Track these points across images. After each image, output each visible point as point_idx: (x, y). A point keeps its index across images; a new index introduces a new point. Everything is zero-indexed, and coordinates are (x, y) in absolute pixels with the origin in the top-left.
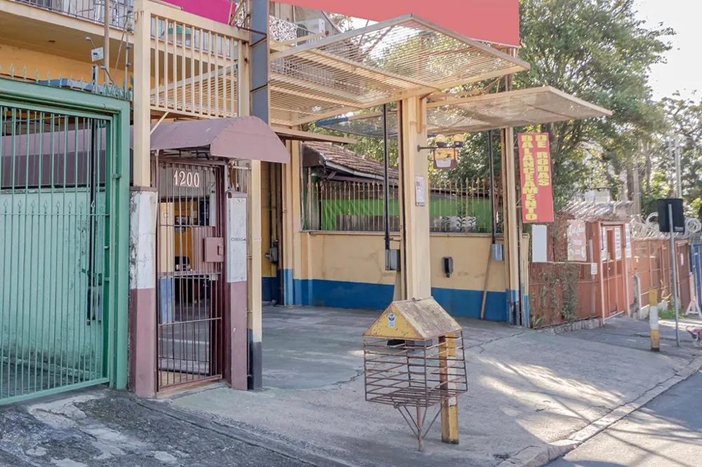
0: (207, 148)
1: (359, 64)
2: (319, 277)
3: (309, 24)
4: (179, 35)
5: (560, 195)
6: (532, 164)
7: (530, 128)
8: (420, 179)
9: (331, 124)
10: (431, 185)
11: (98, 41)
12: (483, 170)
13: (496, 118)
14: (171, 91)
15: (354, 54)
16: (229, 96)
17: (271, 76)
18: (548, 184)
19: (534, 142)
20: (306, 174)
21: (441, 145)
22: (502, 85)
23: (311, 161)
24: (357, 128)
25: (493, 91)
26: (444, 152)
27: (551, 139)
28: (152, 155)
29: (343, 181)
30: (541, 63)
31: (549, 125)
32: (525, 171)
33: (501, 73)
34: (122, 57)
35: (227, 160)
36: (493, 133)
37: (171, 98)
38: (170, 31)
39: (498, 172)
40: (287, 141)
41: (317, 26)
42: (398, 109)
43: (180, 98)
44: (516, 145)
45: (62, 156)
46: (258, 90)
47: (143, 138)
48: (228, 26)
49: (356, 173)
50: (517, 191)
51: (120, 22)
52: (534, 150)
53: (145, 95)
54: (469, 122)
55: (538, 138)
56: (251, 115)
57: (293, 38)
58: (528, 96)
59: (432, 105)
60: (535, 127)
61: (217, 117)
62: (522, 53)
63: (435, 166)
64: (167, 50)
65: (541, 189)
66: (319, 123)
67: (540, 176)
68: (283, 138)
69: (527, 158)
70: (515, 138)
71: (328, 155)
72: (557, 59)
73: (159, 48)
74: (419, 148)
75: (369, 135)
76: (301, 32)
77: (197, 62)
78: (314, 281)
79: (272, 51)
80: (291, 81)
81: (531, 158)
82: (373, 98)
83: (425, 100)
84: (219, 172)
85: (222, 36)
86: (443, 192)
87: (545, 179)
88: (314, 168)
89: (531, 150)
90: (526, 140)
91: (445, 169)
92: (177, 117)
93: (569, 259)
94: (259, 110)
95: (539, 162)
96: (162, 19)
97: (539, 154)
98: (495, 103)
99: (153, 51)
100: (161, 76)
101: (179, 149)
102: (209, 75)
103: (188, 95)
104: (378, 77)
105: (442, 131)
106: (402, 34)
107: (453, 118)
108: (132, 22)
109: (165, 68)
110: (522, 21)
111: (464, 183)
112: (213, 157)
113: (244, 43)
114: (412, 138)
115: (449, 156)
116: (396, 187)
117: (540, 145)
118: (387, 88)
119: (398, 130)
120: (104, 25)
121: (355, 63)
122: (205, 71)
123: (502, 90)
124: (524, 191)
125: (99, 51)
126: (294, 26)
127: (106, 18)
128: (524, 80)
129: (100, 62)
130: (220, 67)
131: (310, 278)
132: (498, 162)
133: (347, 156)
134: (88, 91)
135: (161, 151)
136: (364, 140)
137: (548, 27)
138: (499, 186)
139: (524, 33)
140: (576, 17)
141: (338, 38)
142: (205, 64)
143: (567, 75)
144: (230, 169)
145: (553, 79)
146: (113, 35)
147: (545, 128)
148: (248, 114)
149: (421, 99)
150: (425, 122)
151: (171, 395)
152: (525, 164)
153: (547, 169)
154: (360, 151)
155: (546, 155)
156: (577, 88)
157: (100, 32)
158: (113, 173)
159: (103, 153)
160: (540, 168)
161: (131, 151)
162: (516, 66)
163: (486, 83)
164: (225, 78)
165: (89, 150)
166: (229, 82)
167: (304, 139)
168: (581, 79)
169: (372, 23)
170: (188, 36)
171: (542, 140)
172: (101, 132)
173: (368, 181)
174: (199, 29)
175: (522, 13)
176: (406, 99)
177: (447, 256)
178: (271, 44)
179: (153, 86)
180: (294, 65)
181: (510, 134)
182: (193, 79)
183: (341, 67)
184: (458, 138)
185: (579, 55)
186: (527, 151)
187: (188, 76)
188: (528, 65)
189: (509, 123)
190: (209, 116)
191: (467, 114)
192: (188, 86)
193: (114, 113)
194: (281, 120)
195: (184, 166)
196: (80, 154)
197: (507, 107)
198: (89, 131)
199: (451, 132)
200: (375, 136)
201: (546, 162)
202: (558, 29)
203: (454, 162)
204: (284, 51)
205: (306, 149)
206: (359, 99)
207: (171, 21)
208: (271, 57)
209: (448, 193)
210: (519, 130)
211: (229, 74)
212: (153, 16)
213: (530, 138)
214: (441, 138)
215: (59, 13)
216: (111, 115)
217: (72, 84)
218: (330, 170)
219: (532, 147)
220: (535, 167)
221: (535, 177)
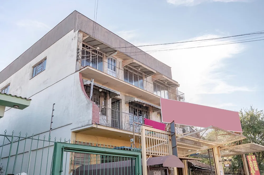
0: (162, 164)
1: (200, 139)
3: (185, 128)
4: (153, 134)
5: (262, 173)
6: (252, 164)
7: (250, 154)
8: (221, 170)
9: (195, 155)
10: (224, 171)
11: (132, 136)
12: (239, 166)
13: (239, 152)
14: (151, 148)
15: (198, 136)
16: (166, 149)
17: (177, 143)
18: (258, 170)
19: (252, 158)
20: (189, 169)
21: (225, 160)
22: (240, 143)
23: (190, 165)
24: (201, 156)
25: (237, 144)
26: (227, 162)
27: (256, 157)
28: (147, 167)
29: (199, 171)
30: (249, 135)
31: (255, 153)
32: (251, 166)
33: (238, 140)
34: (138, 140)
35: (167, 167)
36: (239, 156)
37: (151, 150)
38: (150, 133)
39: (243, 167)
40: (183, 160)
41: (187, 129)
42: (212, 150)
43: (154, 150)
44: (246, 159)
45: (124, 168)
46: (174, 148)
47: (145, 162)
48: (165, 131)
49: (203, 168)
50: (249, 172)
51: (137, 131)
52: (252, 160)
53: (144, 150)
54: (232, 153)
55: (252, 156)
56: (173, 155)
57: (181, 133)
58: (248, 145)
59: (221, 149)
60: (251, 153)
61: (164, 156)
62: (244, 133)
63: (225, 166)
64: (150, 137)
65: (256, 171)
66: (191, 155)
67: (255, 168)
68: (181, 159)
69: (250, 163)
70: (246, 157)
71: (194, 163)
72: (253, 134)
73: (147, 137)
74: (220, 161)
75: (205, 158)
76: (184, 131)
77: (157, 140)
79: (177, 137)
80: (183, 144)
81: (252, 163)
82: (205, 148)
83: (219, 148)
84: (166, 171)
85: (163, 134)
86: (228, 173)
87: (257, 168)
88: (191, 168)
89: (251, 160)
90: (249, 157)
91: (227, 167)
92: (153, 156)
94: (175, 153)
95: (254, 164)
96: (148, 130)
97: (254, 161)
98: (239, 148)
99: (146, 138)
100: (149, 144)
101: (155, 165)
102: (161, 144)
103: (156, 149)
104: (205, 142)
105: (225, 156)
106: (210, 130)
107: (227, 152)
108: (140, 131)
109: (150, 142)
110: (242, 125)
111: (234, 170)
112: (164, 167)
113: (169, 135)
114: (217, 159)
115: (228, 163)
116: (215, 172)
117: (253, 159)
118: (208, 145)
119: (213, 156)
120: (133, 132)
121: (199, 139)
122: (160, 143)
123: (240, 144)
124: (251, 172)
125: (132, 139)
126: (181, 129)
127: (134, 130)
128: (245, 141)
129: (133, 142)
130: (164, 141)
132: (242, 164)
133: (199, 163)
134: (130, 150)
135: (150, 166)
136: (204, 159)
137: (249, 126)
138: (244, 171)
139: (243, 128)
140: (256, 123)
141: (194, 133)
142: (160, 141)
143: (257, 139)
144: (168, 170)
145: (254, 140)
146: (135, 134)
147: (254, 154)
148: (172, 154)
149: (218, 147)
150: (220, 154)
152: (250, 164)
153: (257, 165)
154: (203, 162)
155: (255, 161)
156: (260, 142)
157: (132, 134)
158: (137, 172)
159: (134, 166)
160: (255, 166)
161: (142, 166)
162: (243, 138)
163: (235, 142)
164: (165, 144)
165: (131, 166)
166: (166, 145)
167: (187, 159)
168: (261, 139)
169: (202, 128)
170: (155, 134)
171: (254, 157)
172: (134, 161)
173: (207, 171)
174: (157, 132)
175: (241, 123)
176: (214, 148)
178: (176, 135)
179: (146, 147)
180: (182, 140)
181: (244, 156)
182: (157, 145)
183: (195, 140)
184: (230, 158)
185: (259, 133)
186: (250, 161)
187: (155, 144)
188: (246, 137)
189: (244, 153)
190: (162, 155)
191: (231, 151)
192: (156, 147)
193: (138, 156)
194: (181, 155)
195: (156, 170)
196: (128, 167)
197: (242, 148)
198: (131, 160)
199: (228, 156)
200: (206, 157)
201: (256, 163)
202: (252, 127)
203: (230, 165)
204: (180, 137)
205: (188, 162)
206: (201, 148)
207: (150, 131)
208: (177, 139)
209: (230, 173)
210: (247, 155)
211: (166, 143)
212: (146, 130)
213: (250, 157)
214: (225, 158)
215: (122, 129)
216: (136, 156)
217: (126, 147)
218: (196, 168)
219: (251, 159)
220: (253, 165)
221: (254, 168)
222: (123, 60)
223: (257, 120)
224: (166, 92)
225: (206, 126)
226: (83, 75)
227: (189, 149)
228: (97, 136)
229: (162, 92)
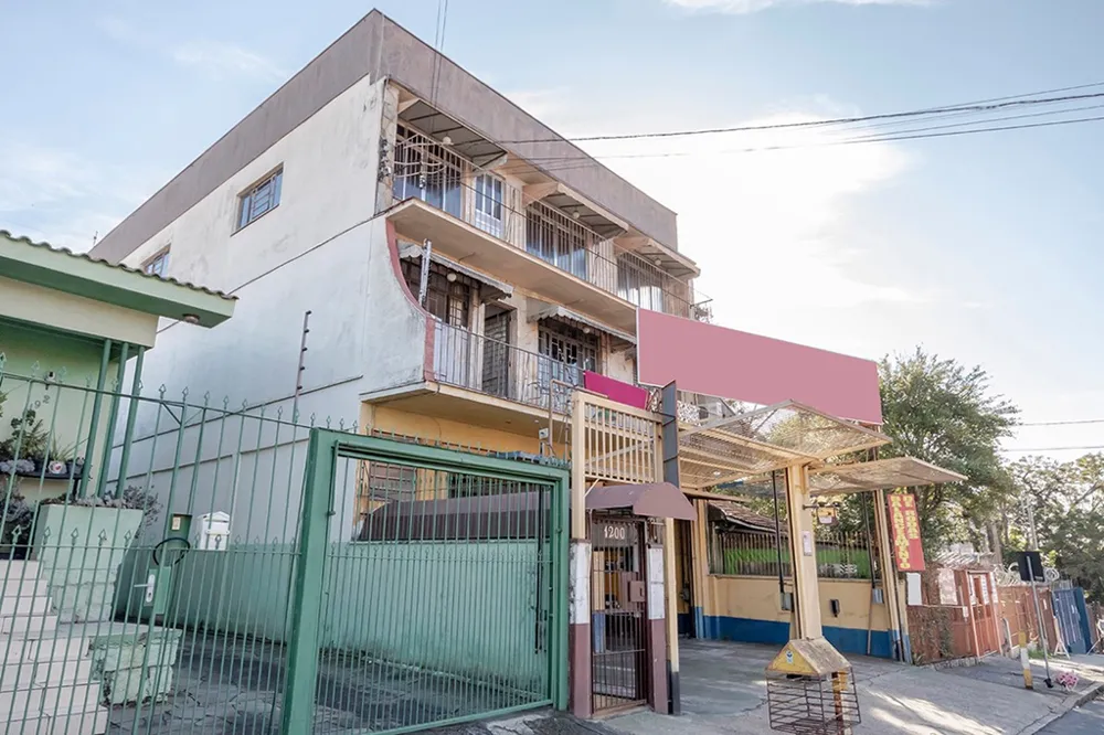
0: (631, 508)
1: (751, 439)
2: (726, 615)
3: (709, 406)
4: (607, 417)
5: (929, 547)
6: (901, 521)
7: (898, 489)
8: (807, 533)
9: (733, 488)
10: (816, 537)
11: (544, 423)
12: (860, 525)
13: (867, 482)
14: (601, 461)
15: (744, 429)
16: (647, 465)
17: (681, 448)
18: (917, 537)
19: (902, 502)
20: (710, 526)
21: (822, 505)
22: (871, 455)
23: (714, 516)
24: (750, 489)
25: (863, 460)
26: (825, 511)
27: (916, 499)
28: (587, 513)
29: (741, 533)
30: (902, 436)
31: (913, 487)
32: (897, 526)
33: (867, 446)
34: (562, 434)
35: (646, 517)
36: (866, 494)
37: (601, 466)
38: (600, 414)
39: (872, 527)
40: (694, 500)
41: (715, 408)
42: (784, 475)
43: (608, 467)
44: (886, 504)
45: (516, 513)
46: (670, 461)
47: (580, 499)
48: (645, 411)
49: (752, 527)
50: (890, 543)
51: (560, 407)
52: (903, 509)
53: (580, 464)
54: (843, 485)
55: (905, 498)
56: (665, 480)
57: (695, 418)
58: (894, 464)
59: (811, 471)
60: (902, 489)
61: (637, 482)
62: (885, 428)
63: (819, 523)
64: (598, 428)
65: (911, 541)
66: (719, 486)
67: (910, 531)
68: (690, 497)
69: (897, 516)
70: (885, 498)
71: (728, 511)
72: (915, 433)
73: (591, 427)
74: (804, 508)
75: (761, 496)
76: (703, 414)
77: (621, 438)
78: (721, 618)
79: (680, 430)
80: (695, 451)
81: (901, 516)
82: (763, 466)
83: (806, 468)
84: (640, 527)
85: (640, 418)
86: (827, 543)
87: (914, 533)
88: (717, 523)
89: (900, 509)
90: (895, 501)
91: (826, 525)
92: (605, 483)
93: (942, 603)
94: (671, 477)
95: (908, 518)
96: (594, 406)
97: (907, 513)
98: (866, 469)
99: (587, 429)
100: (594, 448)
101: (609, 509)
102: (631, 448)
103: (615, 464)
104: (767, 449)
105: (822, 492)
106: (785, 415)
107: (830, 481)
108: (570, 408)
109: (596, 443)
110: (883, 402)
111: (844, 536)
112: (636, 516)
113: (658, 423)
114: (797, 500)
115: (830, 514)
116: (787, 538)
117: (908, 505)
118: (775, 458)
119: (785, 491)
120: (549, 411)
121: (747, 439)
122: (628, 445)
123: (871, 459)
124: (897, 543)
125: (545, 431)
126: (696, 408)
127: (550, 406)
128: (889, 451)
129: (546, 439)
130: (640, 442)
131: (718, 615)
132: (872, 518)
133: (743, 512)
134: (537, 462)
135: (594, 510)
136: (758, 499)
137: (905, 405)
138: (875, 538)
139: (885, 412)
140: (929, 398)
141: (734, 419)
142: (628, 439)
143: (925, 446)
144: (648, 525)
145: (914, 450)
146: (555, 417)
147: (911, 490)
148: (662, 480)
149: (804, 466)
150: (807, 486)
151: (603, 717)
152: (896, 520)
153: (915, 524)
154: (755, 508)
155: (913, 513)
156: (934, 456)
157: (546, 415)
158: (556, 527)
159: (548, 511)
160: (909, 524)
161: (570, 510)
162: (881, 440)
163: (857, 453)
164: (643, 450)
165: (537, 509)
166: (646, 454)
167: (708, 498)
168: (937, 449)
169: (760, 407)
170: (614, 419)
171: (909, 500)
172: (547, 493)
173: (763, 534)
174: (622, 413)
175: (882, 396)
176: (791, 467)
177: (834, 598)
178: (680, 424)
179: (587, 457)
180: (697, 440)
181: (881, 494)
182: (618, 452)
183: (735, 441)
184: (837, 499)
185: (934, 429)
186: (896, 509)
187: (614, 449)
188: (891, 439)
189: (880, 486)
190: (631, 482)
191: (843, 478)
192: (614, 458)
193: (559, 480)
194: (688, 484)
195: (612, 522)
196: (530, 512)
197: (876, 473)
198: (538, 493)
199: (831, 492)
200: (765, 495)
201: (914, 519)
202: (915, 409)
203: (834, 518)
204: (690, 430)
205: (709, 506)
206: (753, 466)
207: (600, 408)
208: (680, 435)
209: (831, 544)
210: (888, 491)
211: (646, 447)
212: (587, 404)
213: (898, 498)
214: (822, 499)
215: (514, 401)
216: (554, 481)
217: (524, 455)
218: (731, 524)
219: (900, 505)
220: (905, 523)
221: (905, 531)
222: (524, 184)
223: (934, 390)
224: (656, 290)
225: (772, 401)
226: (399, 227)
227: (717, 469)
228: (438, 420)
229: (645, 290)
